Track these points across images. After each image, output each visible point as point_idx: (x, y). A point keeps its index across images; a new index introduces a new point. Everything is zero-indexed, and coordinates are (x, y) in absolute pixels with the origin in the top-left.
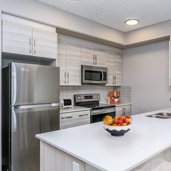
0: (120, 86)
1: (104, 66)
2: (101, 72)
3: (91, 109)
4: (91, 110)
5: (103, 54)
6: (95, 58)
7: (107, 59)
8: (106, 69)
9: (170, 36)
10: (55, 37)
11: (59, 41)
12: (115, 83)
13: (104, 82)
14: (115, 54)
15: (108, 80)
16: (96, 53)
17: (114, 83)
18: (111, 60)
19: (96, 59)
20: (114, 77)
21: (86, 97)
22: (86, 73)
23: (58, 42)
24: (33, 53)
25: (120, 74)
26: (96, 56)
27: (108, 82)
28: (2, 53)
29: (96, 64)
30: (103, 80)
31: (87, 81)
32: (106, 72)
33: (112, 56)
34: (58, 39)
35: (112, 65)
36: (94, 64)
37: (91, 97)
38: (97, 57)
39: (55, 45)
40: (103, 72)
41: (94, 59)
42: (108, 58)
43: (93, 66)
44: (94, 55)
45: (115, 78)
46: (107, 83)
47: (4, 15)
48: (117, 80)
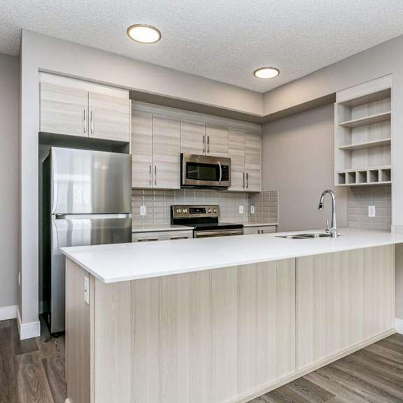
0: (259, 192)
1: (226, 156)
2: (218, 165)
3: (193, 228)
4: (194, 230)
5: (224, 133)
6: (206, 140)
7: (230, 143)
8: (229, 160)
9: (335, 93)
10: (126, 105)
11: (135, 113)
12: (247, 187)
13: (224, 183)
14: (246, 133)
15: (232, 181)
16: (210, 132)
17: (245, 186)
18: (239, 144)
19: (208, 142)
20: (246, 174)
21: (193, 210)
22: (189, 167)
23: (133, 115)
24: (90, 132)
25: (258, 170)
26: (208, 138)
27: (232, 184)
28: (40, 133)
29: (208, 151)
30: (222, 180)
31: (191, 182)
32: (227, 167)
33: (242, 138)
34: (132, 110)
35: (242, 153)
36: (204, 151)
37: (202, 210)
38: (210, 139)
39: (127, 119)
40: (222, 166)
41: (204, 142)
42: (232, 141)
43: (204, 154)
44: (204, 137)
45: (246, 177)
46: (230, 186)
47: (42, 74)
48: (250, 181)
